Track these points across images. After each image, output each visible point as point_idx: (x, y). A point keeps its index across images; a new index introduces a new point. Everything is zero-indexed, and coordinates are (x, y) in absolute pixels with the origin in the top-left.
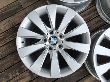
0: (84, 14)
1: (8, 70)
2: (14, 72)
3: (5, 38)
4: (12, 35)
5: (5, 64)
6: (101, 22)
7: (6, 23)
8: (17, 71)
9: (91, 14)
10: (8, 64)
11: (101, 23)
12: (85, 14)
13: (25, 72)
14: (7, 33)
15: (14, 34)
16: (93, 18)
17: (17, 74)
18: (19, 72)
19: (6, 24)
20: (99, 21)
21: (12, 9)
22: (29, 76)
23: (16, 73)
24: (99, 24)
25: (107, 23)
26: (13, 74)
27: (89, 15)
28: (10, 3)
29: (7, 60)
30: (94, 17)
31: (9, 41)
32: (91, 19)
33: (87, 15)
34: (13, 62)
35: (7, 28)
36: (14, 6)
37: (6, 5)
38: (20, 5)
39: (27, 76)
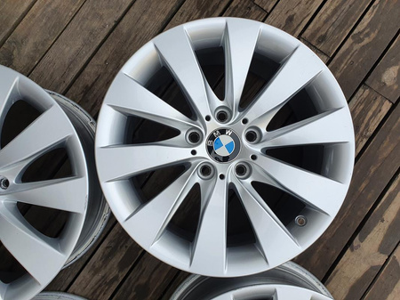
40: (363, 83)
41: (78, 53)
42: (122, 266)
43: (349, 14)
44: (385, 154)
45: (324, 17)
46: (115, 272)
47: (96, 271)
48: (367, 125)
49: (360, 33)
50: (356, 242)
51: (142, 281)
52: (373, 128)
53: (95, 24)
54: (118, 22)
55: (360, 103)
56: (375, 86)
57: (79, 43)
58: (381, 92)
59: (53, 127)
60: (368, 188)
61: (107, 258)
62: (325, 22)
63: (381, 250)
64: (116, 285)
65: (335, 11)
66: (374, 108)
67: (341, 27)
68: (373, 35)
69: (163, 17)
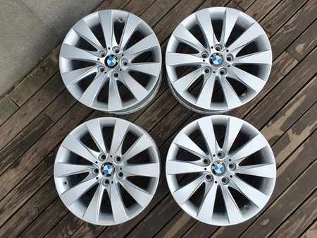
0: (153, 107)
1: (53, 230)
2: (63, 231)
3: (36, 179)
4: (46, 172)
5: (47, 220)
6: (184, 113)
7: (32, 154)
8: (68, 228)
9: (166, 104)
10: (51, 220)
11: (185, 115)
12: (156, 106)
13: (82, 227)
14: (38, 170)
15: (49, 169)
17: (70, 233)
18: (72, 229)
19: (33, 156)
20: (180, 113)
21: (36, 128)
22: (89, 231)
23: (67, 232)
24: (183, 117)
25: (195, 112)
26: (63, 235)
27: (162, 106)
28: (32, 119)
29: (48, 215)
31: (44, 182)
32: (168, 111)
33: (160, 108)
34: (58, 216)
35: (36, 162)
36: (39, 123)
37: (26, 124)
38: (47, 118)
39: (87, 233)
40: (286, 50)
41: (153, 18)
42: (159, 116)
43: (284, 16)
44: (291, 85)
45: (271, 16)
46: (155, 118)
47: (147, 117)
48: (285, 70)
49: (288, 26)
50: (270, 123)
51: (167, 124)
52: (287, 72)
53: (164, 6)
54: (173, 7)
55: (283, 59)
56: (292, 52)
57: (155, 14)
58: (294, 55)
59: (151, 42)
60: (280, 99)
61: (153, 111)
62: (272, 18)
63: (281, 129)
64: (155, 124)
65: (277, 14)
66: (289, 62)
67: (279, 22)
68: (294, 28)
69: (195, 7)
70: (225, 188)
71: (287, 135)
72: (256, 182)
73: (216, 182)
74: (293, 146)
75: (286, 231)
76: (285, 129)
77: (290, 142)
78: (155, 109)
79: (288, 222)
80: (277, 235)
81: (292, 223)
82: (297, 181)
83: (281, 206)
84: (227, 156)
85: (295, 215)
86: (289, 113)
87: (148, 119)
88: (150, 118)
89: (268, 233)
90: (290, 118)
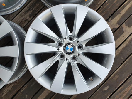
0: (26, 9)
9: (36, 7)
12: (28, 8)
16: (38, 11)
27: (33, 8)
30: (40, 9)
32: (37, 12)
33: (31, 10)
70: (74, 64)
71: (122, 27)
72: (100, 58)
73: (67, 59)
74: (125, 35)
75: (120, 94)
76: (120, 23)
77: (123, 32)
78: (28, 11)
79: (121, 87)
80: (114, 97)
81: (124, 89)
82: (128, 59)
83: (117, 77)
84: (76, 39)
85: (127, 83)
86: (123, 12)
87: (22, 18)
88: (23, 17)
89: (108, 96)
90: (124, 16)
